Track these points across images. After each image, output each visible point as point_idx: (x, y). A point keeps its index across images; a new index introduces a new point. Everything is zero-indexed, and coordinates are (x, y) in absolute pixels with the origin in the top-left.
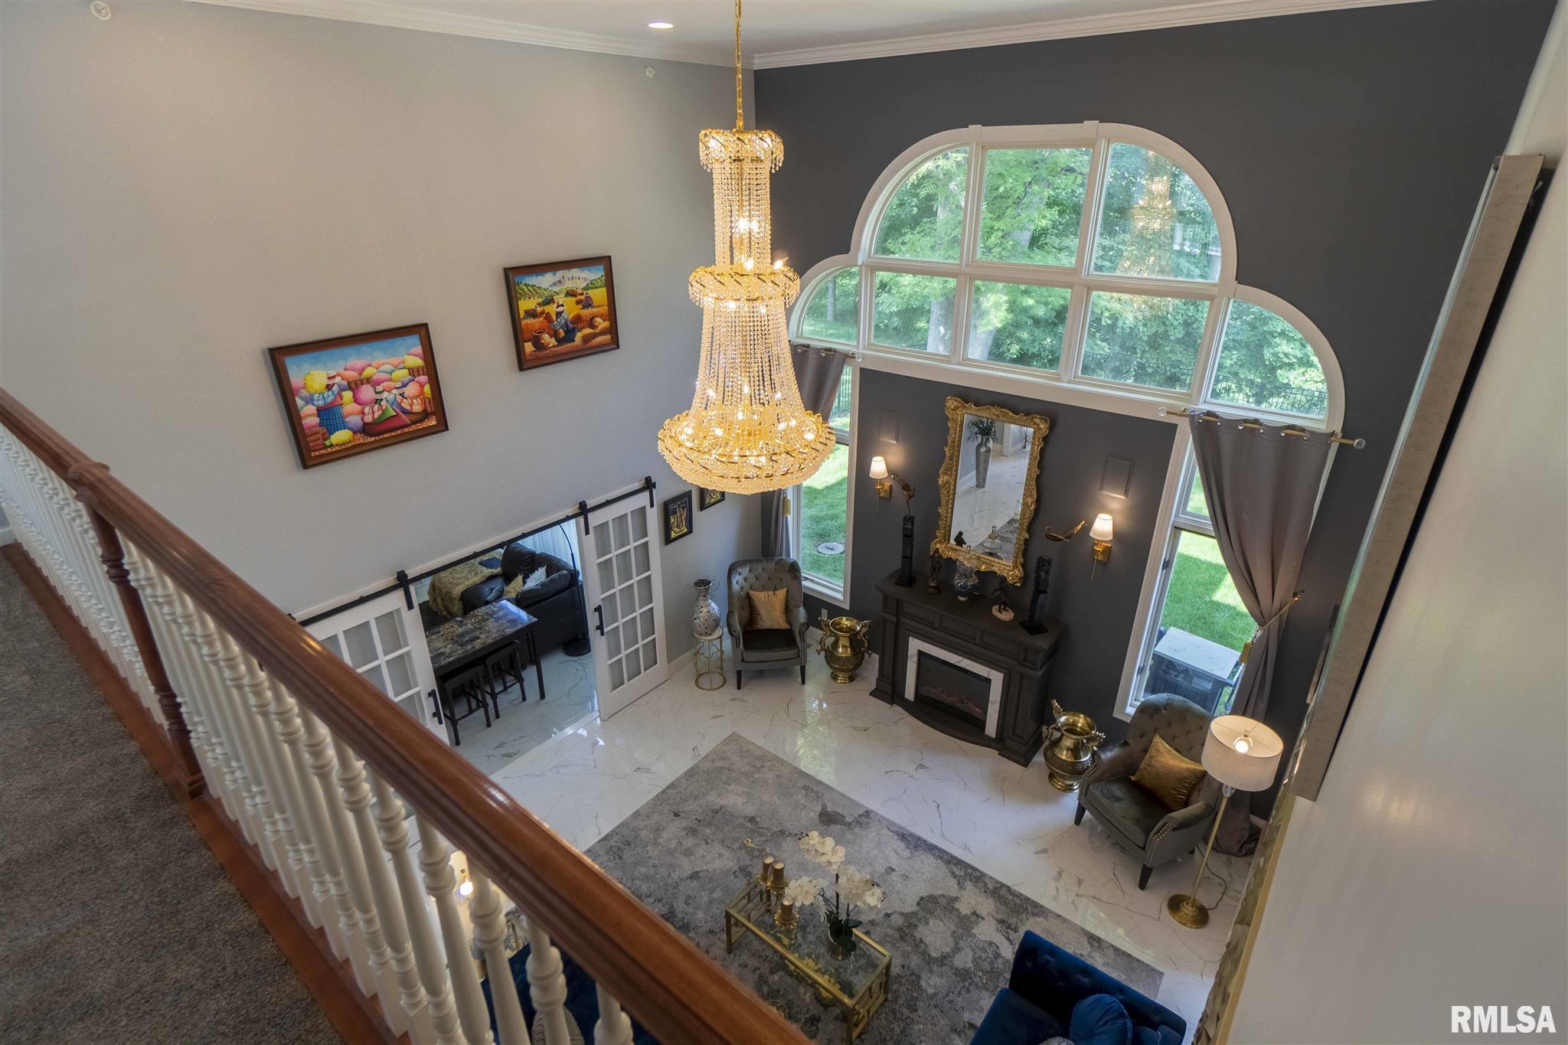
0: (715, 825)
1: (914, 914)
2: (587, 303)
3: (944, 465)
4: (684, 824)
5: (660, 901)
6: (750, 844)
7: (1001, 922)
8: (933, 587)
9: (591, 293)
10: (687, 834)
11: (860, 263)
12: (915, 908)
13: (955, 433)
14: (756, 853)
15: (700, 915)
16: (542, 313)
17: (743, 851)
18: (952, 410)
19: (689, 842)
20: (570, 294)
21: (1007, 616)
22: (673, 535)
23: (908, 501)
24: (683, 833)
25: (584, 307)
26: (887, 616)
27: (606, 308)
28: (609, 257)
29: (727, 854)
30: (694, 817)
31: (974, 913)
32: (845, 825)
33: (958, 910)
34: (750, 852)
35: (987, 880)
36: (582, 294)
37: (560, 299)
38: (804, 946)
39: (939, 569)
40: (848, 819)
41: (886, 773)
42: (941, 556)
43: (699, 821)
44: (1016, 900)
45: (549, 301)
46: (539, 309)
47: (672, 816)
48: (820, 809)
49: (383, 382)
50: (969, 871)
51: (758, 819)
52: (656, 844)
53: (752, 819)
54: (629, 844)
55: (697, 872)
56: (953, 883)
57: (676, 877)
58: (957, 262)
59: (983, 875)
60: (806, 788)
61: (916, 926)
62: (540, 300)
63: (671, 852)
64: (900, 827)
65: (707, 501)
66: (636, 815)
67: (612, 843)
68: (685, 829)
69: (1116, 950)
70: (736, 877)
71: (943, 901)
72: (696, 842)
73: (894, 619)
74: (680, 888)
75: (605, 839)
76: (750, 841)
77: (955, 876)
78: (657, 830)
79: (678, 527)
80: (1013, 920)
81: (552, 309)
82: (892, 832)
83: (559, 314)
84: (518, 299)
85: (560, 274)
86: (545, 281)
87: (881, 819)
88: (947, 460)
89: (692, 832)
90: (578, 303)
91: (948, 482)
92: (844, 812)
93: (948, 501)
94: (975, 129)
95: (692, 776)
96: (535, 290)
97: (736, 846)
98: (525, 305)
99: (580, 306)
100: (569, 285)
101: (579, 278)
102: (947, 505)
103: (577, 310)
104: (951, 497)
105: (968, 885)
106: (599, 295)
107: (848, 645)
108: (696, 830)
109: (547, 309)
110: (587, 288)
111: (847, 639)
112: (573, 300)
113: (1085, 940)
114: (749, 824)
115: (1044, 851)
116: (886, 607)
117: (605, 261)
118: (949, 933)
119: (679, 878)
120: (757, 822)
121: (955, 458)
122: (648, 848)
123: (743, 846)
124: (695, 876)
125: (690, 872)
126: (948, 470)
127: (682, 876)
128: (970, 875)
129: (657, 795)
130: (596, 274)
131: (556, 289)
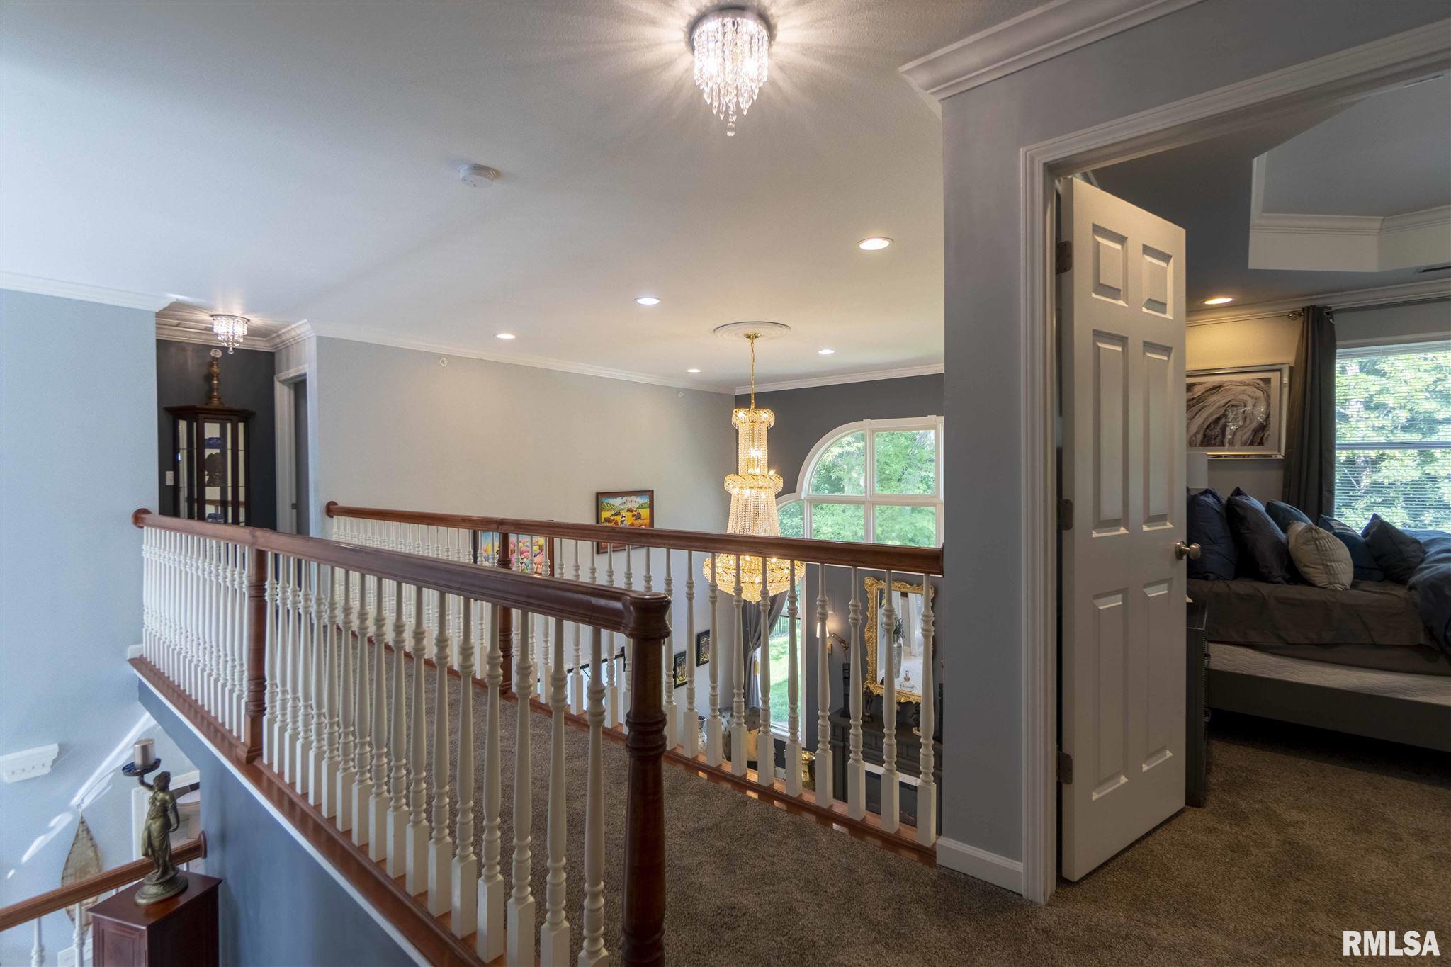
2: (638, 517)
3: (868, 625)
8: (868, 716)
9: (641, 511)
11: (803, 498)
13: (873, 602)
16: (613, 520)
18: (870, 586)
20: (630, 510)
22: (678, 682)
23: (845, 651)
25: (636, 519)
26: (836, 742)
27: (648, 520)
28: (653, 491)
36: (636, 511)
37: (623, 513)
39: (871, 702)
42: (871, 692)
45: (618, 514)
46: (612, 518)
49: (526, 552)
58: (864, 495)
62: (613, 513)
65: (702, 659)
73: (842, 744)
79: (682, 676)
81: (619, 518)
83: (622, 522)
84: (602, 511)
85: (625, 498)
86: (617, 502)
88: (869, 621)
90: (633, 516)
91: (871, 637)
93: (872, 651)
94: (867, 422)
96: (611, 507)
98: (605, 515)
99: (634, 518)
100: (629, 505)
101: (636, 502)
102: (872, 654)
103: (632, 520)
104: (874, 648)
106: (645, 512)
107: (807, 770)
109: (616, 518)
110: (638, 508)
111: (807, 767)
112: (631, 514)
116: (834, 735)
117: (650, 494)
121: (874, 620)
126: (871, 628)
130: (644, 500)
131: (622, 507)
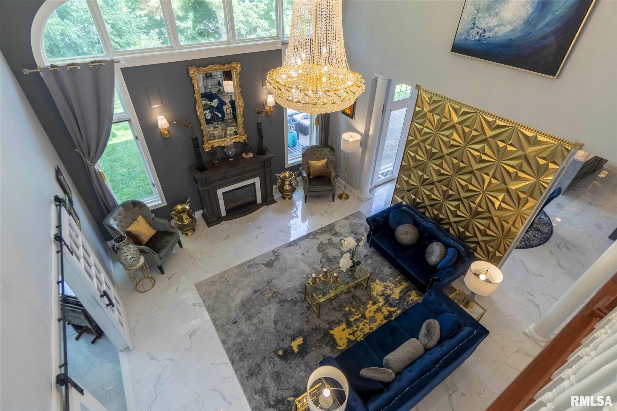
0: (251, 307)
1: (323, 255)
4: (243, 321)
5: (283, 340)
6: (269, 296)
7: (333, 235)
10: (250, 320)
12: (321, 254)
14: (274, 295)
15: (297, 324)
17: (271, 300)
19: (255, 321)
21: (251, 155)
24: (249, 322)
29: (270, 306)
30: (241, 315)
31: (329, 240)
32: (275, 260)
33: (326, 243)
34: (272, 297)
35: (317, 231)
38: (325, 291)
40: (274, 258)
41: (256, 239)
43: (245, 313)
44: (327, 228)
47: (236, 325)
48: (263, 266)
50: (312, 234)
51: (256, 289)
52: (249, 336)
53: (255, 292)
54: (242, 349)
55: (274, 321)
56: (314, 240)
57: (273, 331)
59: (315, 231)
60: (249, 267)
61: (328, 256)
63: (257, 330)
64: (286, 244)
66: (224, 342)
67: (237, 358)
68: (246, 321)
69: (351, 215)
70: (284, 306)
71: (321, 246)
72: (257, 317)
74: (279, 330)
75: (233, 362)
76: (267, 295)
77: (313, 238)
78: (240, 334)
80: (334, 232)
82: (286, 247)
87: (279, 248)
88: (197, 101)
89: (250, 318)
91: (201, 112)
92: (269, 258)
93: (204, 122)
95: (213, 310)
97: (267, 302)
102: (204, 124)
104: (204, 119)
105: (317, 236)
108: (249, 316)
113: (345, 220)
114: (257, 293)
115: (312, 214)
118: (333, 249)
119: (274, 329)
120: (258, 290)
122: (250, 340)
123: (269, 299)
124: (276, 322)
125: (273, 324)
126: (199, 106)
127: (273, 328)
128: (314, 234)
129: (216, 330)
